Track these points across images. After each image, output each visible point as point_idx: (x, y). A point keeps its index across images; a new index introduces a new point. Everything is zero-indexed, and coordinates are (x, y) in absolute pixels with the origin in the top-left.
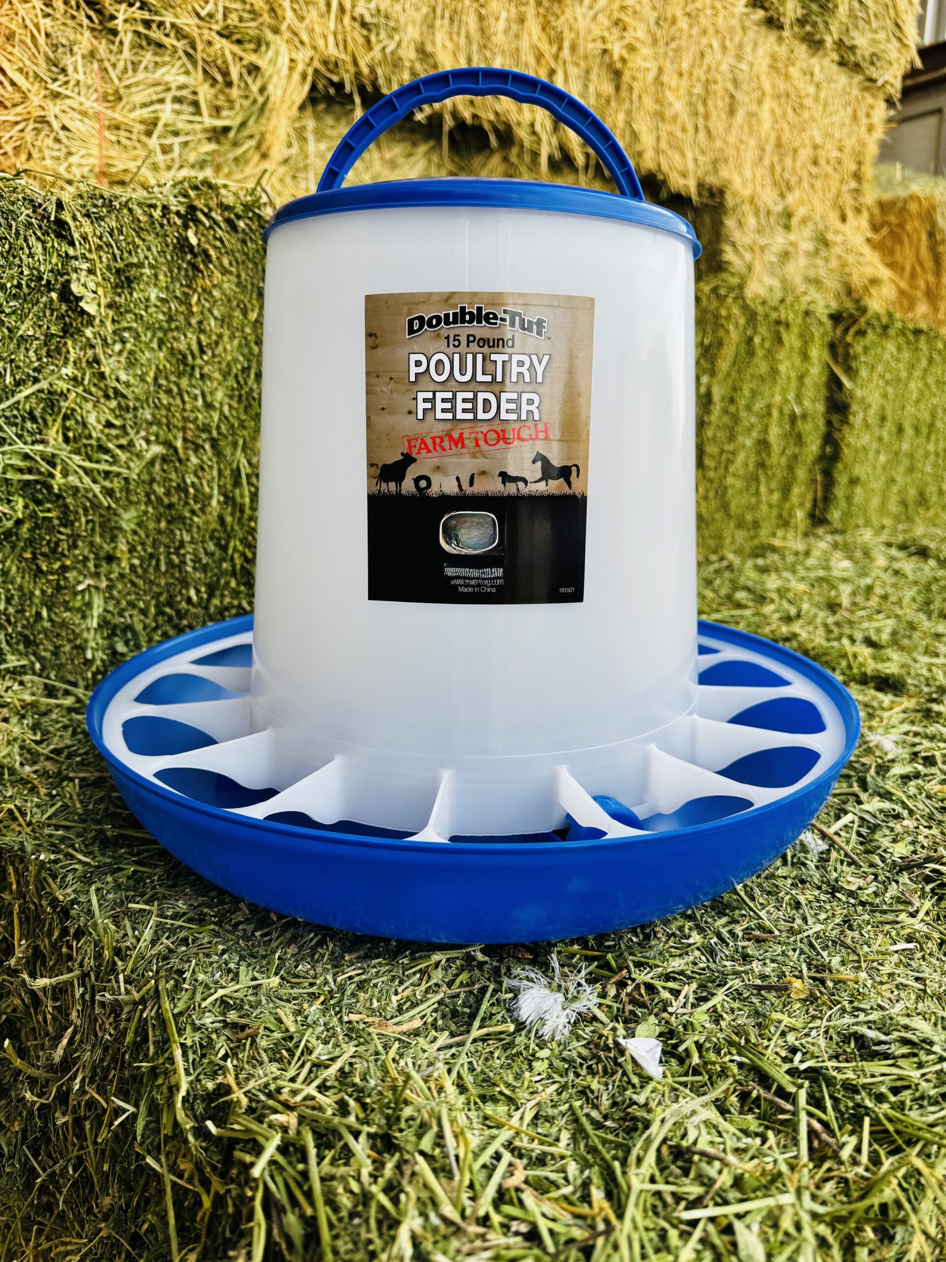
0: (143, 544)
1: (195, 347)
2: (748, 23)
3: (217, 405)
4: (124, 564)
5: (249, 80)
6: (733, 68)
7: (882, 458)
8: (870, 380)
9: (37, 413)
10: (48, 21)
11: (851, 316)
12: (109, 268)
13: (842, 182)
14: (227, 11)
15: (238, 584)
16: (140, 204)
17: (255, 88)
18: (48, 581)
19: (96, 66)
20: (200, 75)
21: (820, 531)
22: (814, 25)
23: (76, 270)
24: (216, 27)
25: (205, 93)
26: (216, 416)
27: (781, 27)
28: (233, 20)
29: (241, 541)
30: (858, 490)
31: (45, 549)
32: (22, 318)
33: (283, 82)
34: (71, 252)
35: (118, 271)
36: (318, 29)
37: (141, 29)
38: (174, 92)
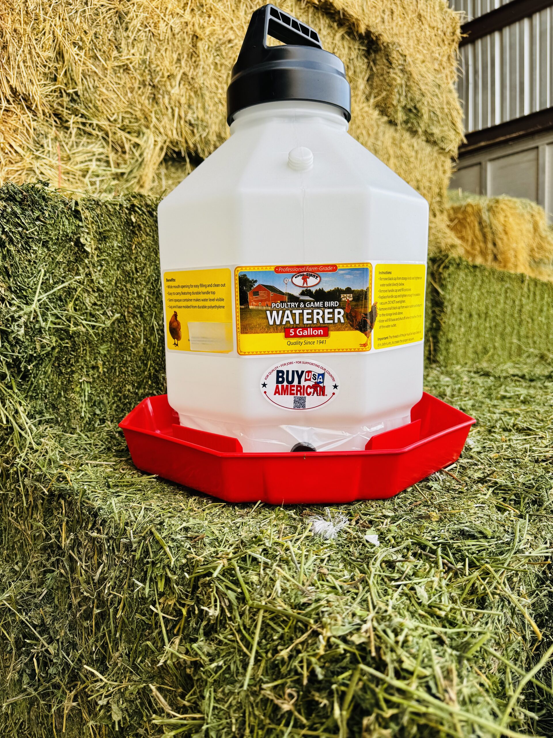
0: (109, 361)
1: (134, 269)
2: (380, 123)
4: (101, 370)
5: (134, 150)
6: (374, 144)
7: (463, 330)
8: (453, 290)
9: (63, 297)
10: (35, 123)
11: (441, 259)
12: (96, 232)
13: (432, 197)
14: (123, 118)
16: (110, 204)
17: (137, 154)
18: (65, 378)
19: (58, 144)
20: (110, 148)
21: (434, 366)
22: (412, 123)
23: (83, 232)
24: (119, 126)
25: (112, 156)
27: (396, 125)
28: (126, 122)
30: (452, 345)
31: (64, 362)
32: (58, 254)
33: (151, 152)
34: (81, 224)
35: (100, 233)
36: (168, 126)
37: (81, 127)
38: (97, 156)
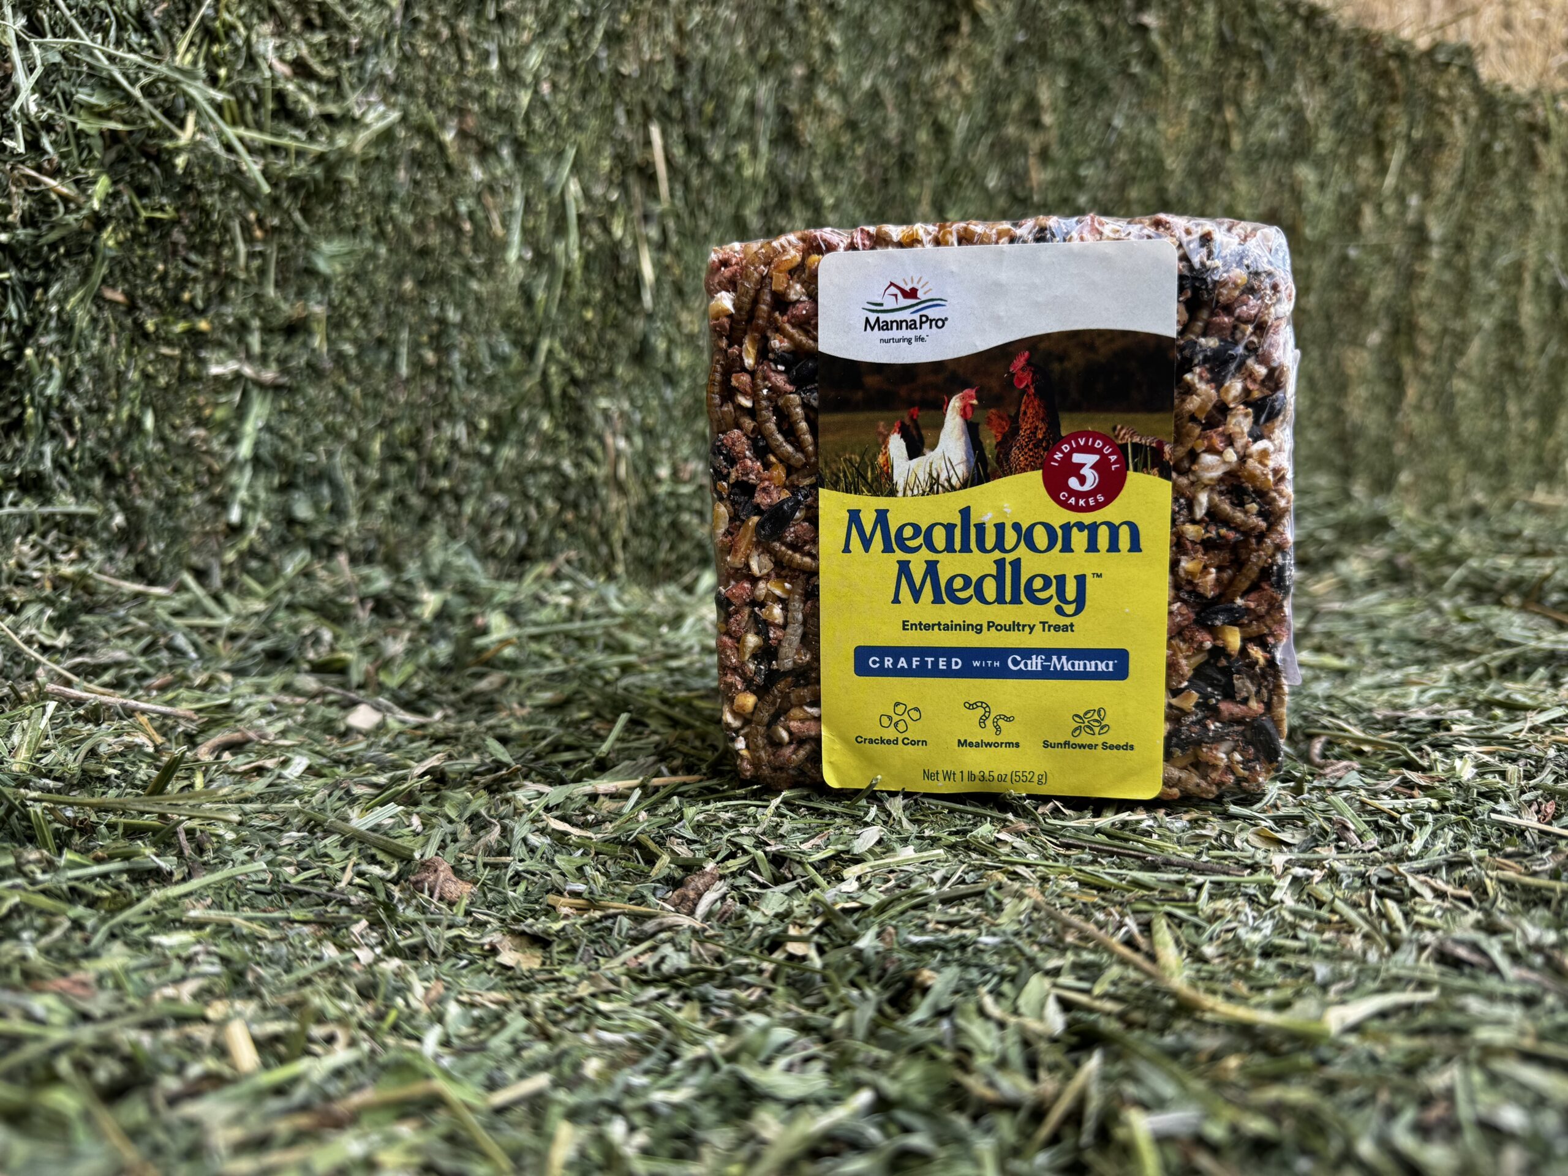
3: (529, 79)
15: (557, 426)
26: (525, 98)
29: (566, 343)
